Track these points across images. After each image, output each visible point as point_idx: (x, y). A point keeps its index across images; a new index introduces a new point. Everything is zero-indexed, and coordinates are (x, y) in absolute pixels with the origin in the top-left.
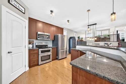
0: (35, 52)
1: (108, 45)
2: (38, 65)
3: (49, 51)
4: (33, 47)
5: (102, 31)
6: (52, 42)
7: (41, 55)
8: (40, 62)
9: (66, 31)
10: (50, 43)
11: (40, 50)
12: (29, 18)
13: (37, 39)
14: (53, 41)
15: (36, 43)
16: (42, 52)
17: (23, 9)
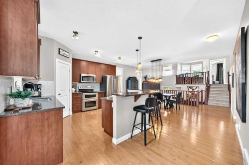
0: (78, 96)
1: (193, 90)
2: (82, 111)
3: (94, 96)
4: (76, 91)
5: (192, 66)
6: (99, 85)
7: (85, 100)
8: (84, 109)
9: (122, 69)
10: (97, 86)
11: (84, 94)
12: (73, 59)
13: (80, 82)
14: (101, 84)
15: (81, 86)
16: (87, 97)
17: (68, 54)
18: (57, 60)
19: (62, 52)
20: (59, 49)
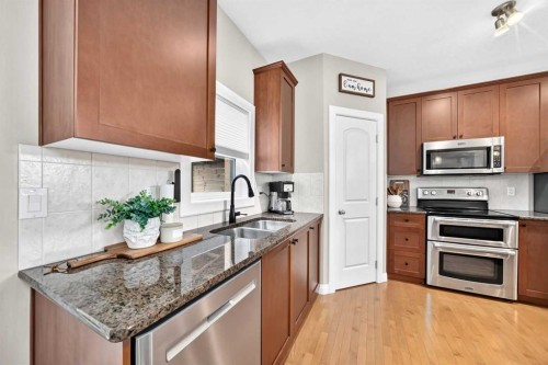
0: (410, 224)
2: (423, 282)
4: (405, 204)
7: (437, 244)
8: (434, 276)
11: (435, 221)
12: (390, 101)
13: (420, 173)
15: (419, 188)
16: (445, 231)
17: (369, 85)
18: (333, 110)
19: (348, 83)
20: (340, 76)
